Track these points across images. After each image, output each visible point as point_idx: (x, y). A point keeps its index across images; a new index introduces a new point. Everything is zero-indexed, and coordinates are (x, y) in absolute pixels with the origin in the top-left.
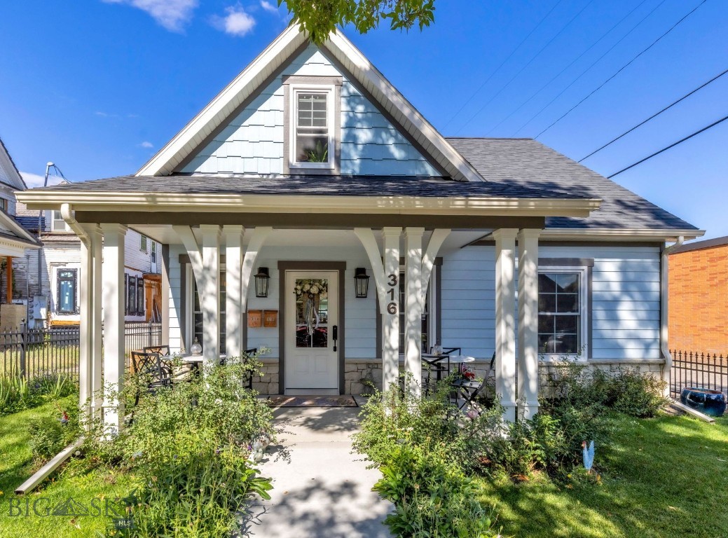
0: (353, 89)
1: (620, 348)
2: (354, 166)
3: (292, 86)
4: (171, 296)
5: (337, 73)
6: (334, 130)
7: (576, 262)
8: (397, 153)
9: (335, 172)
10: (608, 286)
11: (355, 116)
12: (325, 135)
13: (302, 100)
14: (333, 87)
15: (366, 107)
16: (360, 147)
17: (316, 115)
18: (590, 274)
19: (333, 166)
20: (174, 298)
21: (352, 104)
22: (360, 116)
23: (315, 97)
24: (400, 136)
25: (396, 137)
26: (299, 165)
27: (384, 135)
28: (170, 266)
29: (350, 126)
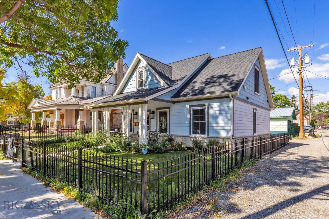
1: (218, 133)
2: (148, 87)
5: (145, 65)
6: (144, 78)
7: (204, 105)
9: (144, 89)
10: (215, 112)
12: (143, 80)
13: (139, 73)
14: (144, 69)
17: (142, 76)
18: (208, 109)
19: (144, 87)
21: (147, 72)
22: (148, 74)
23: (141, 72)
26: (138, 88)
29: (147, 77)
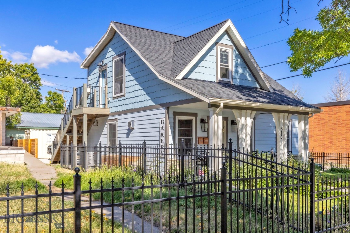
0: (237, 52)
2: (238, 82)
3: (219, 47)
4: (170, 130)
5: (232, 45)
6: (231, 67)
8: (249, 79)
9: (232, 83)
11: (238, 63)
12: (228, 67)
13: (221, 53)
14: (231, 49)
15: (241, 60)
16: (239, 74)
17: (225, 59)
18: (291, 125)
19: (231, 80)
20: (171, 131)
21: (237, 58)
23: (225, 52)
24: (250, 72)
25: (249, 73)
26: (221, 79)
27: (246, 72)
28: (170, 117)
29: (236, 66)
